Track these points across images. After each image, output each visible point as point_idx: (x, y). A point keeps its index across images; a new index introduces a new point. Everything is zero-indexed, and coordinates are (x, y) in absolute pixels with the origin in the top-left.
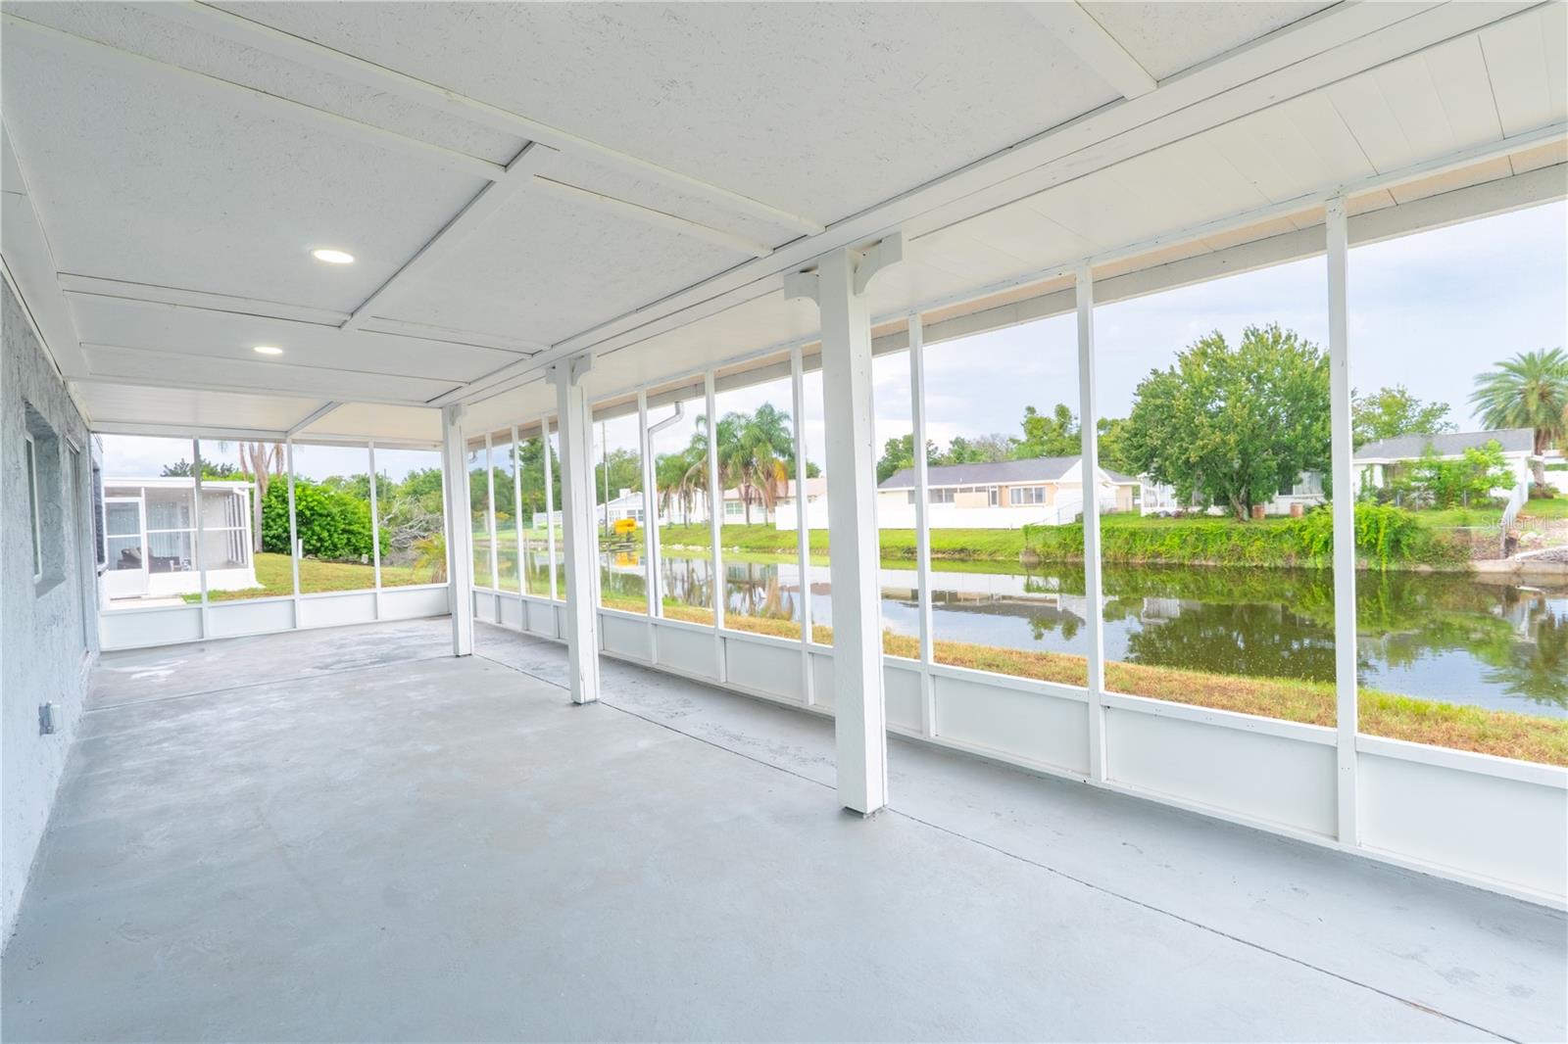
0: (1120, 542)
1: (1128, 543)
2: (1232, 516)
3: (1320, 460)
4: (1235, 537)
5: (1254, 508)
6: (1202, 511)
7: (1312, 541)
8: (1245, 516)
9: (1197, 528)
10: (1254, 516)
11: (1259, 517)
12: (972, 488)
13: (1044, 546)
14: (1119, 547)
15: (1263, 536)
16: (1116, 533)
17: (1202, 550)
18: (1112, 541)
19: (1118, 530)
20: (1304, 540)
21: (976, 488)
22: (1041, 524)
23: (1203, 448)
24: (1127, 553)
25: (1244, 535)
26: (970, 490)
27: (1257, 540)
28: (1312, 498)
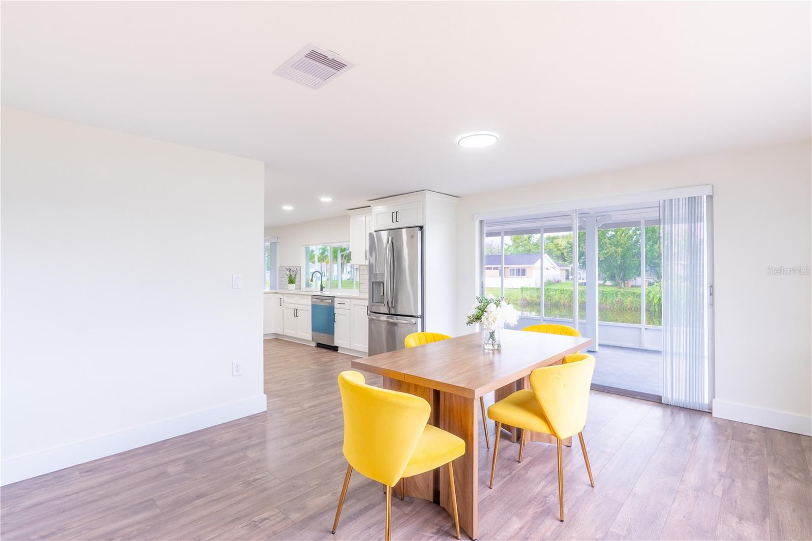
0: (566, 296)
1: (570, 297)
2: (617, 285)
3: (657, 261)
4: (619, 295)
5: (626, 282)
6: (604, 283)
7: (653, 298)
8: (623, 286)
9: (602, 291)
10: (626, 286)
11: (628, 286)
12: (491, 268)
13: (530, 297)
14: (566, 299)
15: (632, 295)
16: (565, 292)
17: (604, 301)
18: (563, 295)
19: (566, 290)
20: (650, 297)
21: (494, 267)
22: (529, 287)
23: (606, 254)
24: (570, 302)
25: (623, 294)
26: (490, 268)
27: (630, 297)
28: (651, 278)
